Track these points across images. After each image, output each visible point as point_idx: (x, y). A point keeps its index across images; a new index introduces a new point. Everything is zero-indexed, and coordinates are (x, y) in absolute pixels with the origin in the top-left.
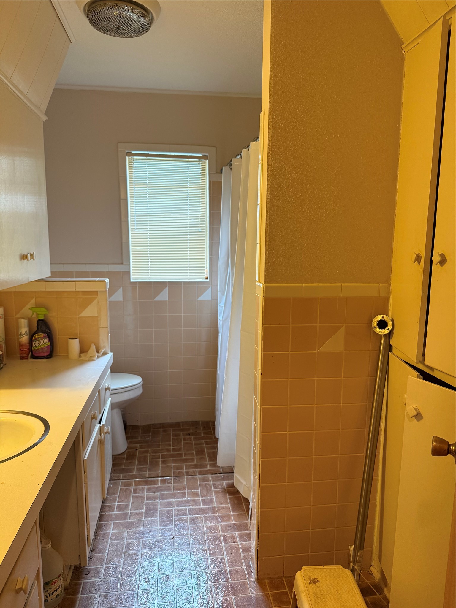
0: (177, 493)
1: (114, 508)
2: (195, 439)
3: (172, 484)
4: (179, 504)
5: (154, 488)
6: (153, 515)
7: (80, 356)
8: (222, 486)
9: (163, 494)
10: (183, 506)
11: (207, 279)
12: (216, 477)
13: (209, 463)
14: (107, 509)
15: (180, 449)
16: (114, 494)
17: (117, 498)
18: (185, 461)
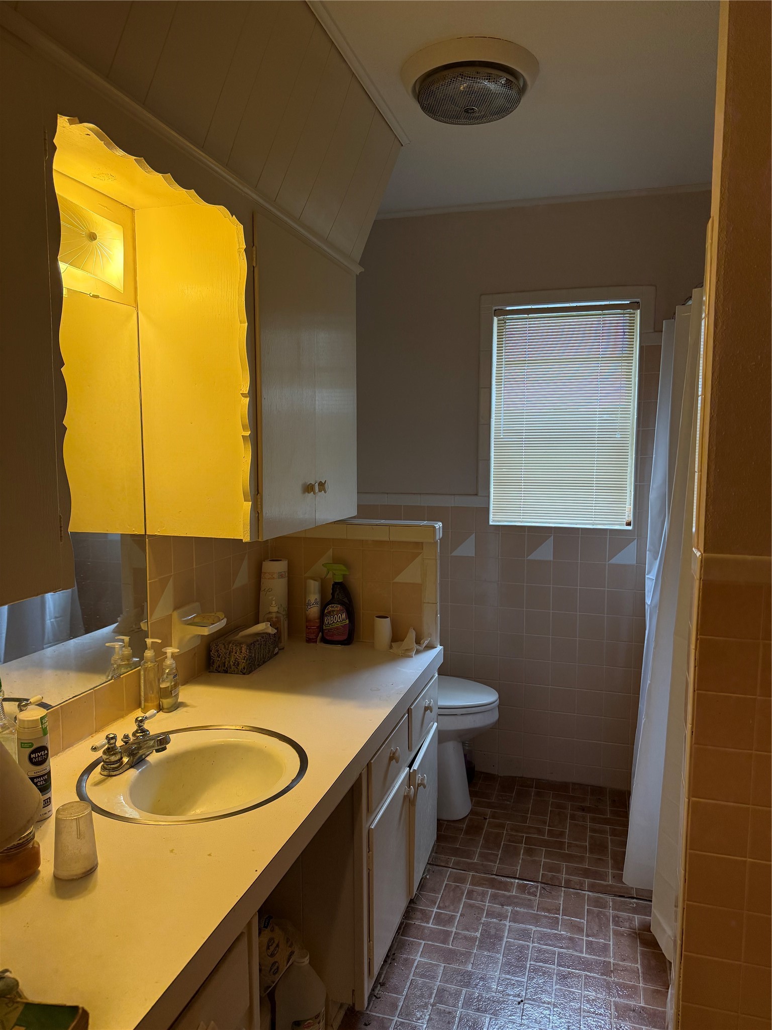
0: (542, 915)
1: (430, 917)
2: (593, 820)
3: (536, 896)
4: (543, 938)
5: (504, 896)
6: (493, 947)
7: (391, 647)
8: (631, 923)
9: (517, 911)
10: (550, 945)
11: (629, 524)
12: (621, 902)
13: (612, 872)
14: (419, 915)
15: (562, 834)
16: (435, 891)
17: (438, 899)
18: (569, 858)
